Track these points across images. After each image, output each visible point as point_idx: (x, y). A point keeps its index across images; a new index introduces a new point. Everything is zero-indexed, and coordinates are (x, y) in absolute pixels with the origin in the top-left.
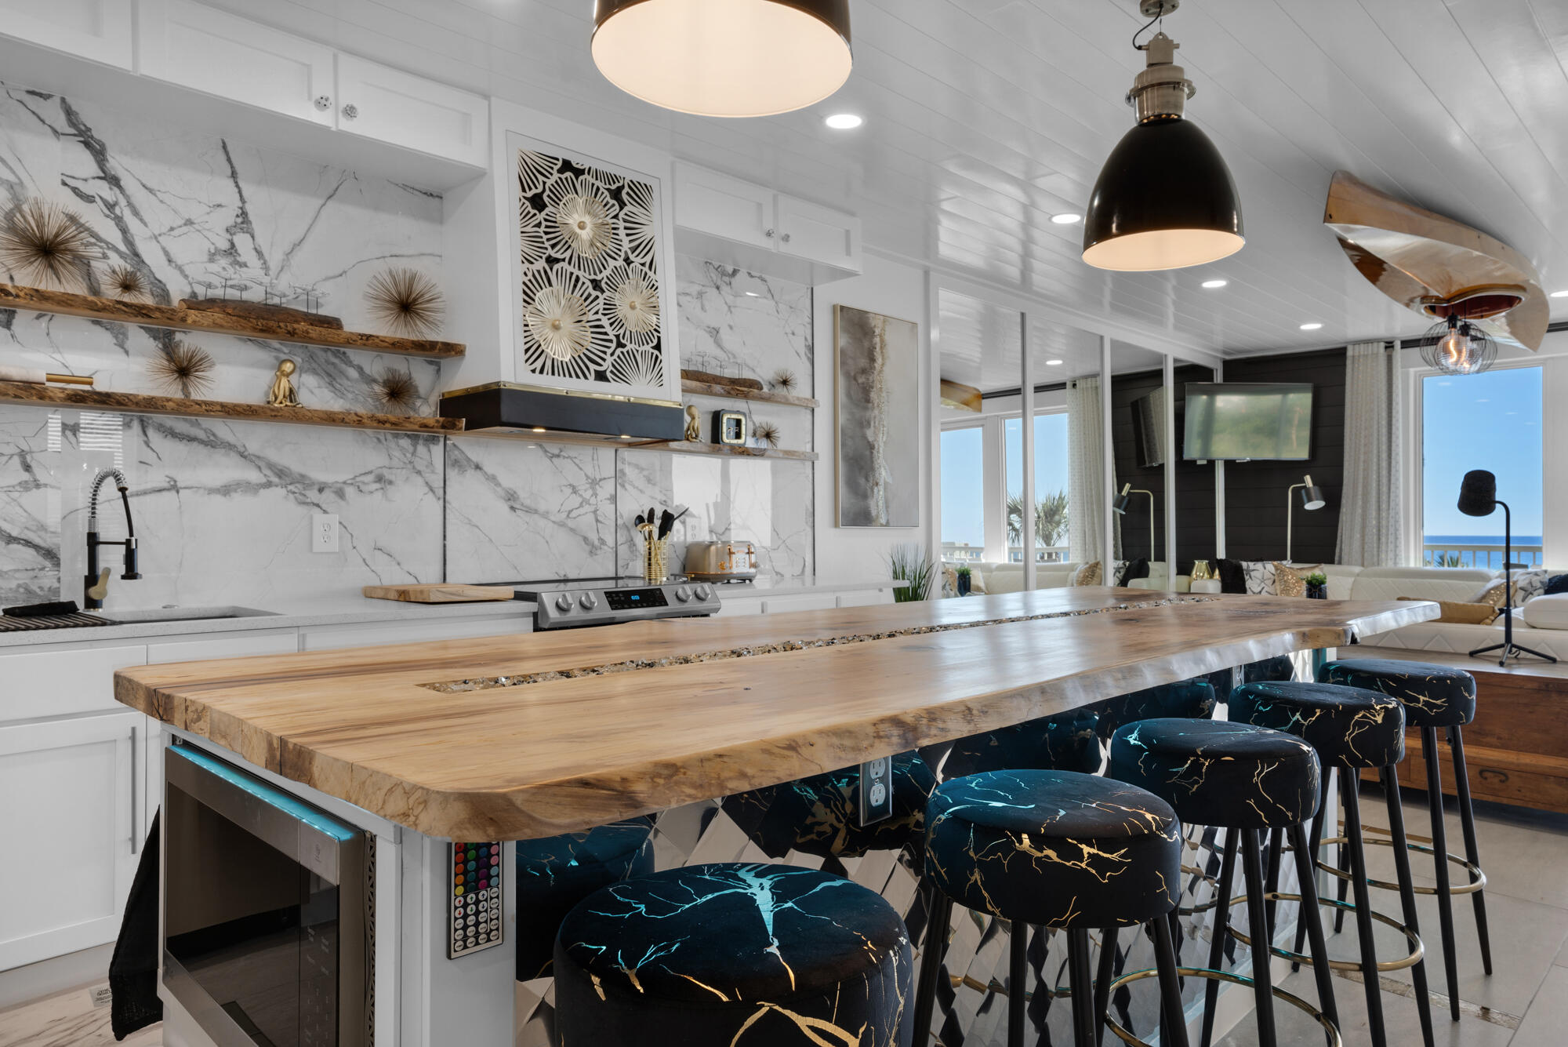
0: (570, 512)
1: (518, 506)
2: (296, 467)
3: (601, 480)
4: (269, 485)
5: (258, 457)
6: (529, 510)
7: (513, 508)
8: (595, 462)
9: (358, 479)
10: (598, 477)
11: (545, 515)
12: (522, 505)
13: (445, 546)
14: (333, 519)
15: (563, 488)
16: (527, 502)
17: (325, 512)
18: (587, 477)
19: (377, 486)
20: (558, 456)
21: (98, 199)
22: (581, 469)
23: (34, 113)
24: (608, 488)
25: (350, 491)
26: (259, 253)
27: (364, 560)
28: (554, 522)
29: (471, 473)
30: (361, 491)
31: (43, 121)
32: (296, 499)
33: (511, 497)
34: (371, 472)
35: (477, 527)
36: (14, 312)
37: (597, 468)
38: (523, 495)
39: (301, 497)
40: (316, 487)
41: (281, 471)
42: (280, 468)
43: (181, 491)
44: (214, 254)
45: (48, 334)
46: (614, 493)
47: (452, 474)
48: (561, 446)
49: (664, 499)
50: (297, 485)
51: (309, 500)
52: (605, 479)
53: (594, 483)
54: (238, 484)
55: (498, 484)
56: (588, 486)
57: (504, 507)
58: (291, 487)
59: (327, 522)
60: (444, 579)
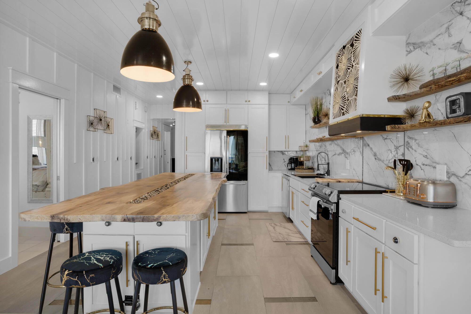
0: (389, 160)
1: (376, 158)
2: (345, 149)
3: (399, 147)
4: (342, 153)
5: (342, 147)
6: (380, 160)
7: (375, 159)
8: (397, 139)
9: (351, 151)
10: (398, 146)
11: (383, 161)
12: (377, 157)
13: (363, 170)
15: (388, 151)
16: (379, 157)
17: (348, 159)
18: (395, 146)
19: (353, 153)
20: (386, 139)
22: (393, 143)
24: (401, 150)
25: (350, 154)
27: (352, 172)
28: (385, 164)
29: (367, 147)
33: (375, 155)
34: (353, 149)
35: (369, 165)
37: (398, 141)
38: (378, 154)
40: (347, 154)
41: (343, 150)
43: (336, 155)
46: (403, 152)
47: (364, 148)
48: (387, 135)
49: (426, 154)
51: (346, 157)
52: (400, 146)
53: (397, 148)
54: (340, 153)
55: (372, 151)
56: (395, 149)
57: (373, 158)
58: (344, 154)
59: (348, 161)
60: (363, 180)
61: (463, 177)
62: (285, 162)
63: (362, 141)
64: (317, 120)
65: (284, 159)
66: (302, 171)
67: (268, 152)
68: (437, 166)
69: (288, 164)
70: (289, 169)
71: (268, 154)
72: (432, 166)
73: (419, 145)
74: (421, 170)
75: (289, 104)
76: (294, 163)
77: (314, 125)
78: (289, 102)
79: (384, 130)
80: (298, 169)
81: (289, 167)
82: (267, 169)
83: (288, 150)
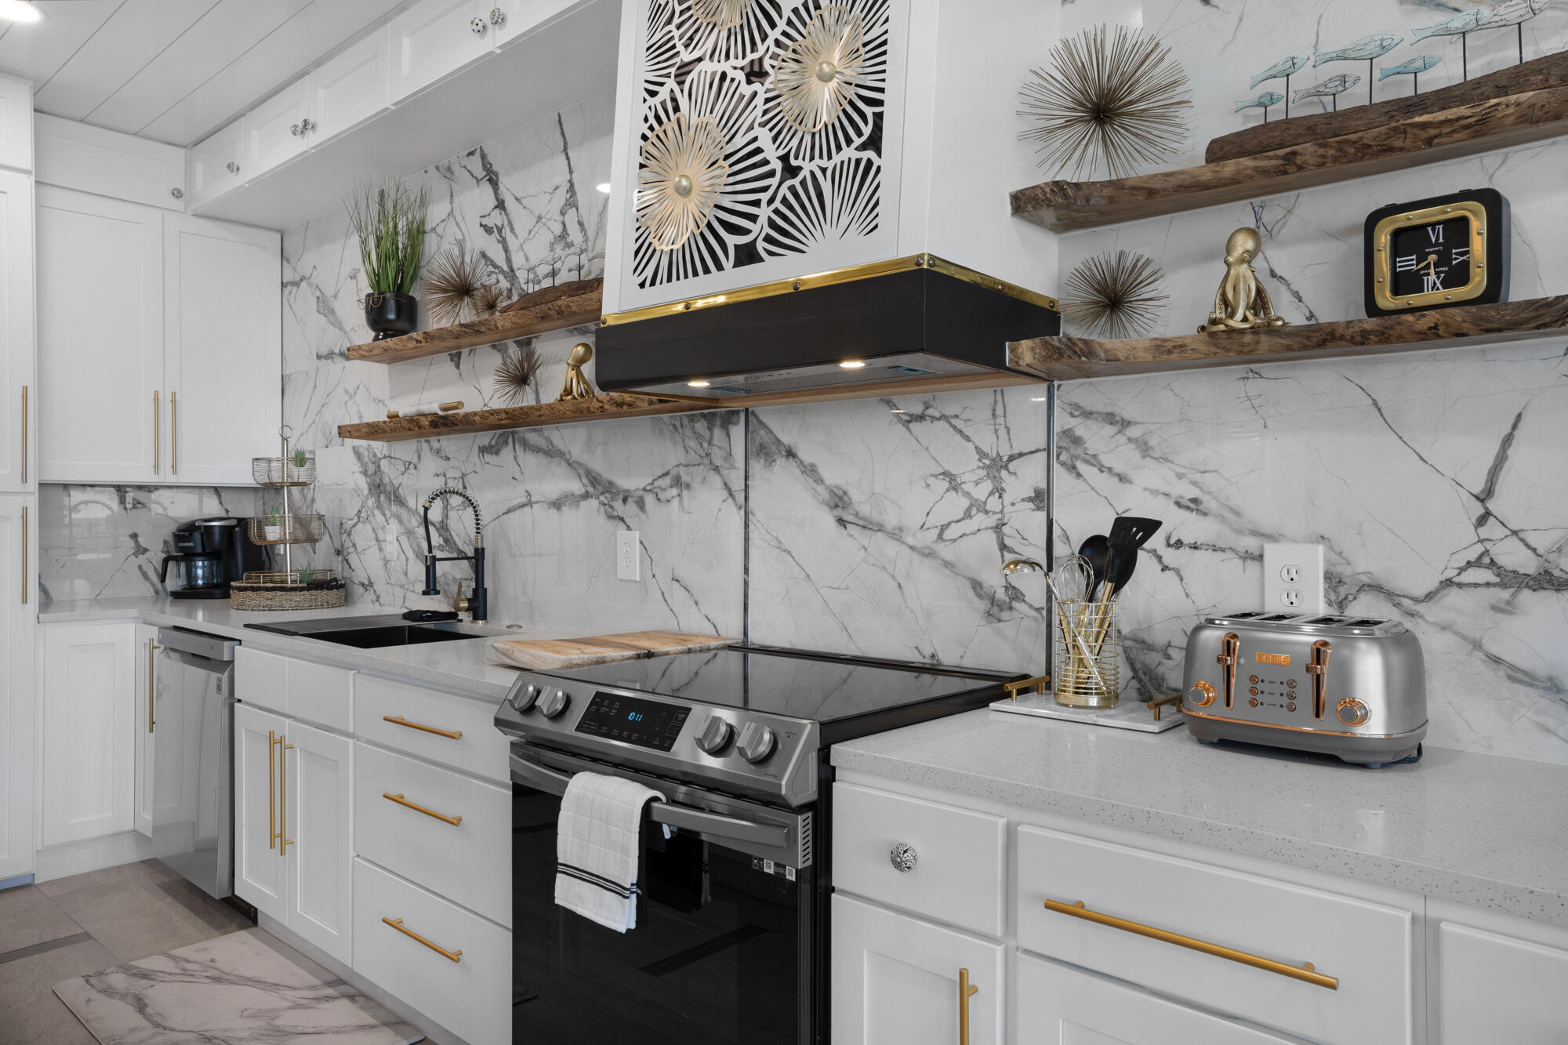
0: (944, 528)
1: (848, 517)
2: (606, 474)
3: (1012, 458)
4: (586, 496)
5: (579, 464)
6: (869, 526)
7: (841, 522)
8: (1000, 420)
9: (656, 484)
10: (1005, 453)
11: (896, 534)
12: (857, 515)
13: (746, 583)
14: (636, 535)
15: (931, 481)
16: (865, 510)
17: (629, 528)
18: (982, 454)
19: (675, 491)
20: (921, 418)
21: (495, 229)
22: (968, 439)
23: (469, 171)
24: (1028, 476)
25: (649, 499)
26: (581, 224)
27: (663, 593)
28: (912, 548)
29: (781, 462)
30: (659, 499)
31: (472, 176)
32: (606, 511)
33: (838, 501)
34: (667, 474)
35: (790, 553)
36: (460, 352)
37: (1002, 432)
38: (856, 496)
39: (609, 510)
40: (621, 497)
41: (595, 478)
42: (594, 475)
43: (534, 506)
44: (553, 244)
45: (473, 367)
46: (1043, 485)
47: (757, 466)
48: (927, 396)
49: (1194, 493)
50: (607, 495)
51: (615, 514)
52: (1021, 455)
53: (997, 466)
54: (566, 496)
55: (819, 480)
56: (983, 473)
57: (827, 519)
58: (602, 498)
59: (628, 541)
60: (746, 634)
61: (1429, 596)
62: (146, 550)
63: (738, 431)
64: (392, 316)
65: (134, 536)
66: (269, 602)
67: (32, 486)
68: (1270, 550)
69: (166, 562)
70: (177, 595)
71: (32, 503)
72: (1231, 548)
73: (1144, 448)
74: (1163, 570)
75: (179, 204)
76: (204, 555)
77: (376, 339)
78: (177, 194)
79: (996, 363)
80: (249, 593)
81: (174, 582)
82: (25, 600)
83: (171, 479)
